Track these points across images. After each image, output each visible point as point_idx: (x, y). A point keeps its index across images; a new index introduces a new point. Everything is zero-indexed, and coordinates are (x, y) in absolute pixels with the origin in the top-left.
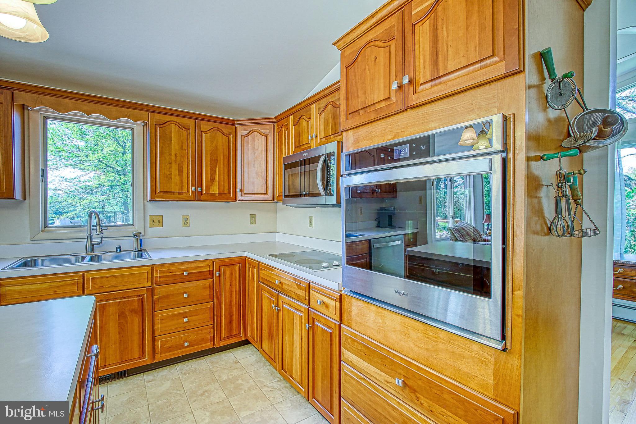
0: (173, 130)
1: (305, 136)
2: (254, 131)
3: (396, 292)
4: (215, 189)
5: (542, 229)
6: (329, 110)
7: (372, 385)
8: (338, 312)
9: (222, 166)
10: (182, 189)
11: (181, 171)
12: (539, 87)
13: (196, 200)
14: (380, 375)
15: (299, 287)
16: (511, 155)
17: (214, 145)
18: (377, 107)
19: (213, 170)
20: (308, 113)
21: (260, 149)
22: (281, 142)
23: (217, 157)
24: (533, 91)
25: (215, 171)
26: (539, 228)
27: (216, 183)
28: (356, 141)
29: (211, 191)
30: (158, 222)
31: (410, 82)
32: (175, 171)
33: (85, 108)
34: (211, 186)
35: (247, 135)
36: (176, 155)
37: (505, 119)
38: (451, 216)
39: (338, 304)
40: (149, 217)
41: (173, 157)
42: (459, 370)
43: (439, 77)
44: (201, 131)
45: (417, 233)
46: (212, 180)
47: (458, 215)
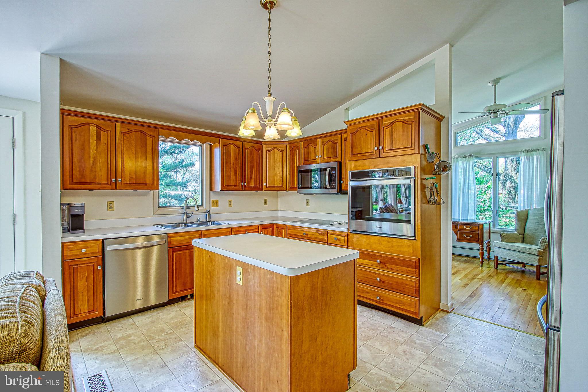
0: (232, 148)
1: (313, 155)
2: (274, 148)
3: (376, 227)
4: (252, 184)
5: (426, 202)
6: (330, 144)
7: (365, 268)
8: (346, 242)
9: (256, 170)
10: (236, 184)
11: (236, 173)
12: (425, 155)
13: (243, 191)
14: (369, 262)
15: (321, 234)
16: (416, 178)
17: (252, 157)
18: (367, 154)
19: (251, 172)
20: (315, 143)
21: (278, 159)
22: (293, 156)
23: (253, 164)
24: (423, 156)
25: (252, 173)
26: (425, 202)
27: (253, 180)
28: (355, 166)
29: (250, 185)
30: (216, 203)
31: (383, 148)
32: (233, 174)
33: (190, 137)
34: (250, 181)
35: (269, 151)
36: (233, 163)
37: (415, 167)
38: (381, 200)
39: (346, 238)
40: (211, 201)
41: (232, 165)
42: (401, 251)
43: (393, 149)
44: (245, 149)
45: (362, 210)
46: (251, 178)
47: (384, 200)
